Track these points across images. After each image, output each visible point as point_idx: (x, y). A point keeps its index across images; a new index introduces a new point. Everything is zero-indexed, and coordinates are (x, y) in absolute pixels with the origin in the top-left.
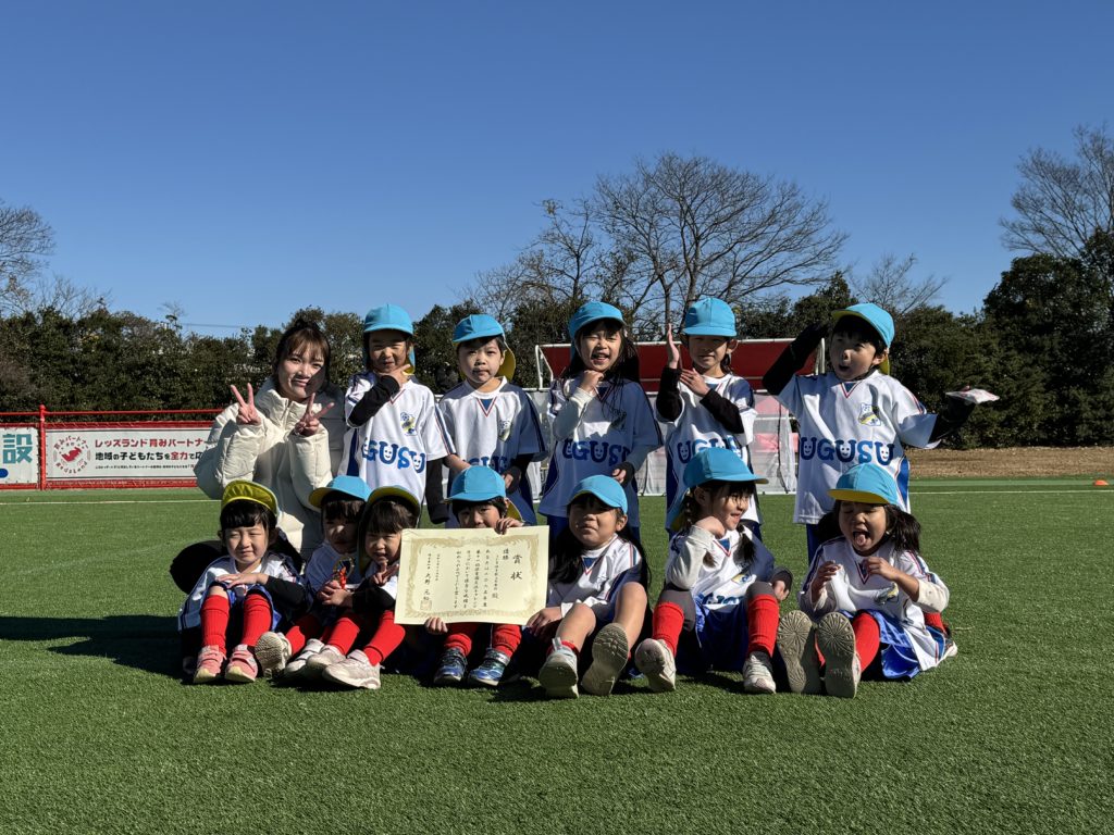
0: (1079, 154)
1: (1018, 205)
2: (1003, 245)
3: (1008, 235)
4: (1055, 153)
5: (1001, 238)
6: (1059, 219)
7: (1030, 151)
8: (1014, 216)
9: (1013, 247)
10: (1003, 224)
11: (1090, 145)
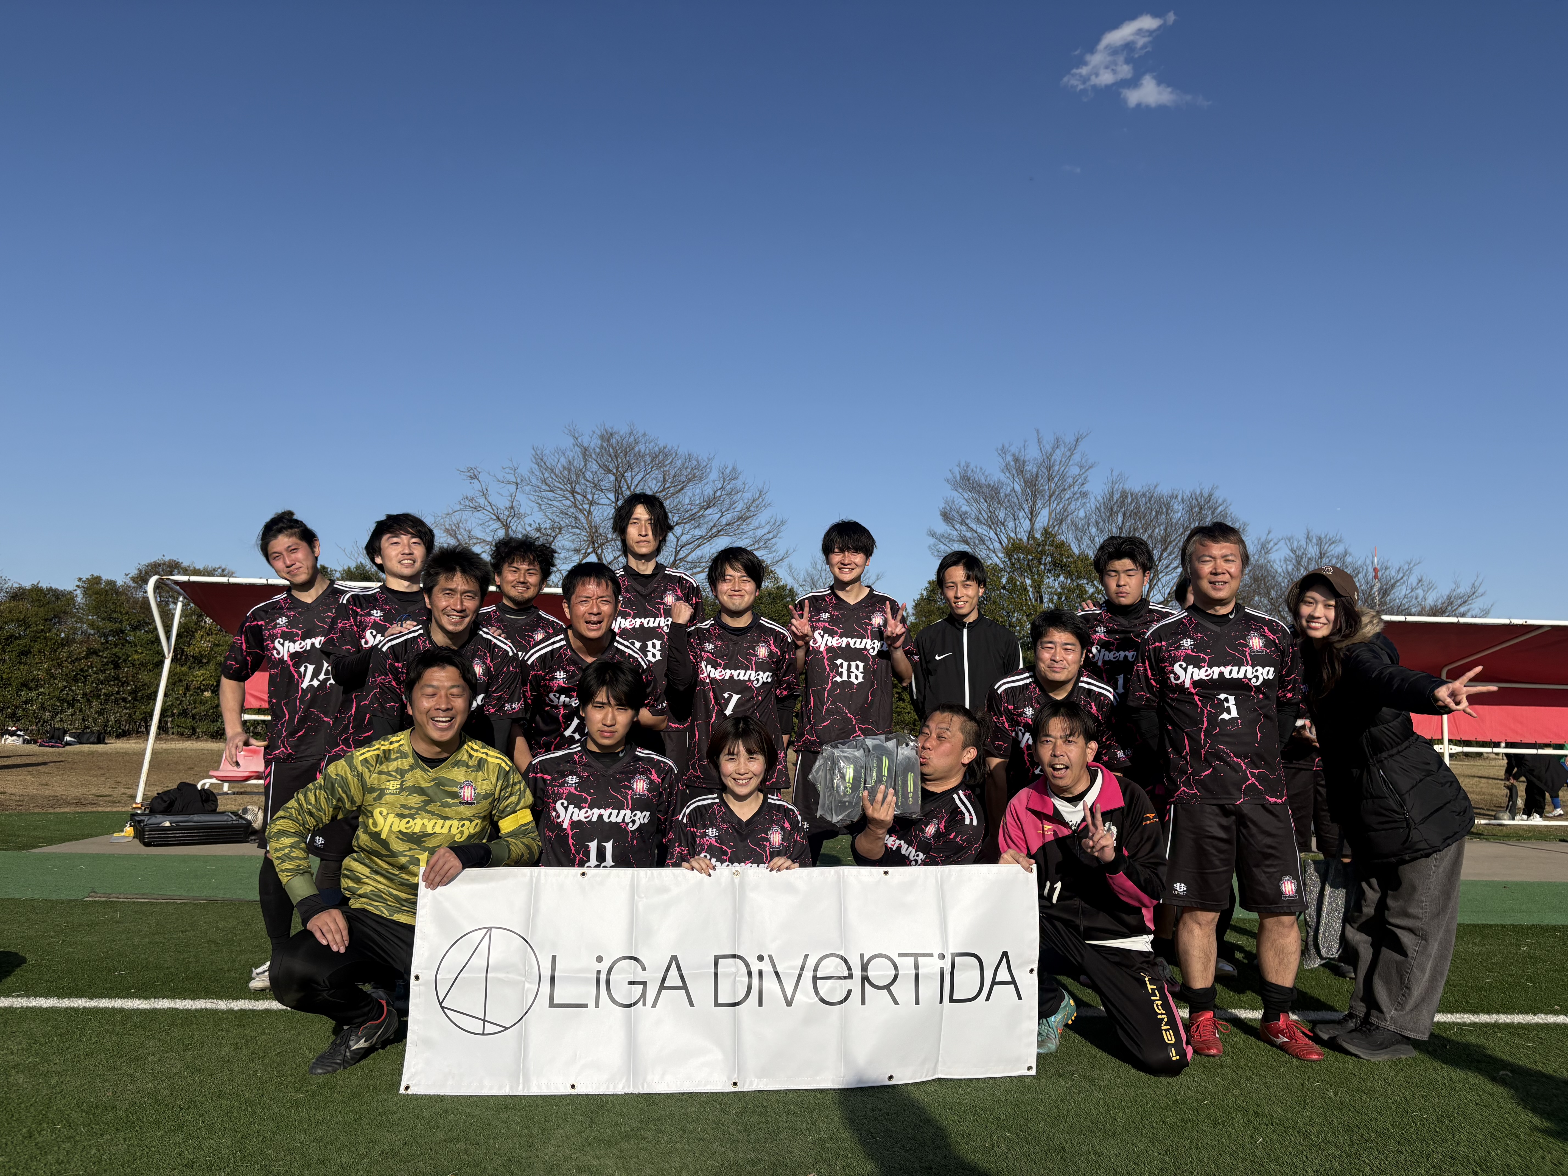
0: (1002, 471)
4: (981, 469)
7: (959, 465)
11: (1012, 463)
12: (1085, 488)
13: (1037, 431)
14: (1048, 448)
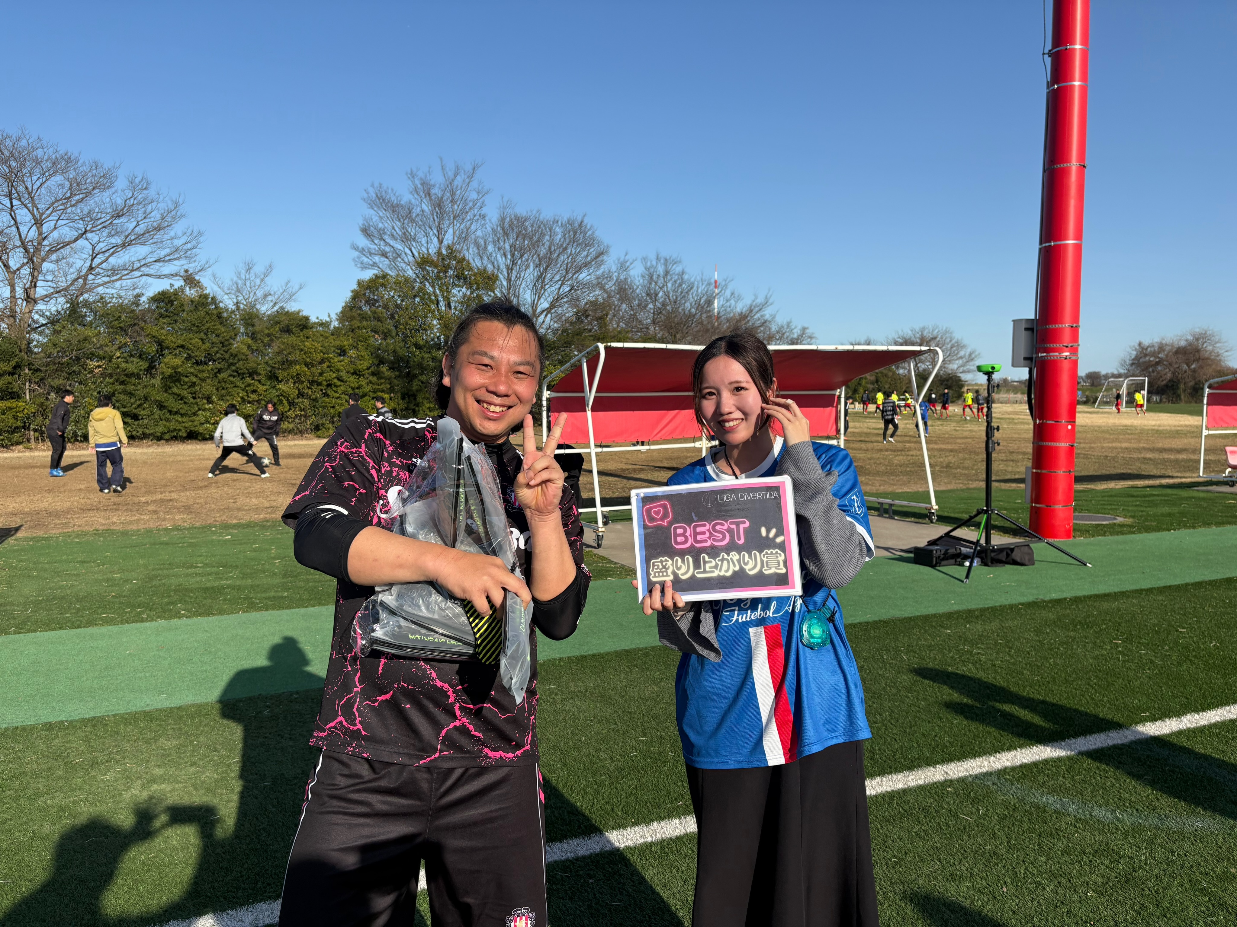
0: (411, 192)
1: (366, 231)
2: (356, 265)
3: (359, 258)
4: (392, 190)
5: (354, 260)
6: (399, 246)
7: (372, 186)
8: (363, 242)
9: (364, 267)
10: (355, 248)
11: (420, 186)
12: (484, 211)
13: (441, 159)
14: (451, 174)
